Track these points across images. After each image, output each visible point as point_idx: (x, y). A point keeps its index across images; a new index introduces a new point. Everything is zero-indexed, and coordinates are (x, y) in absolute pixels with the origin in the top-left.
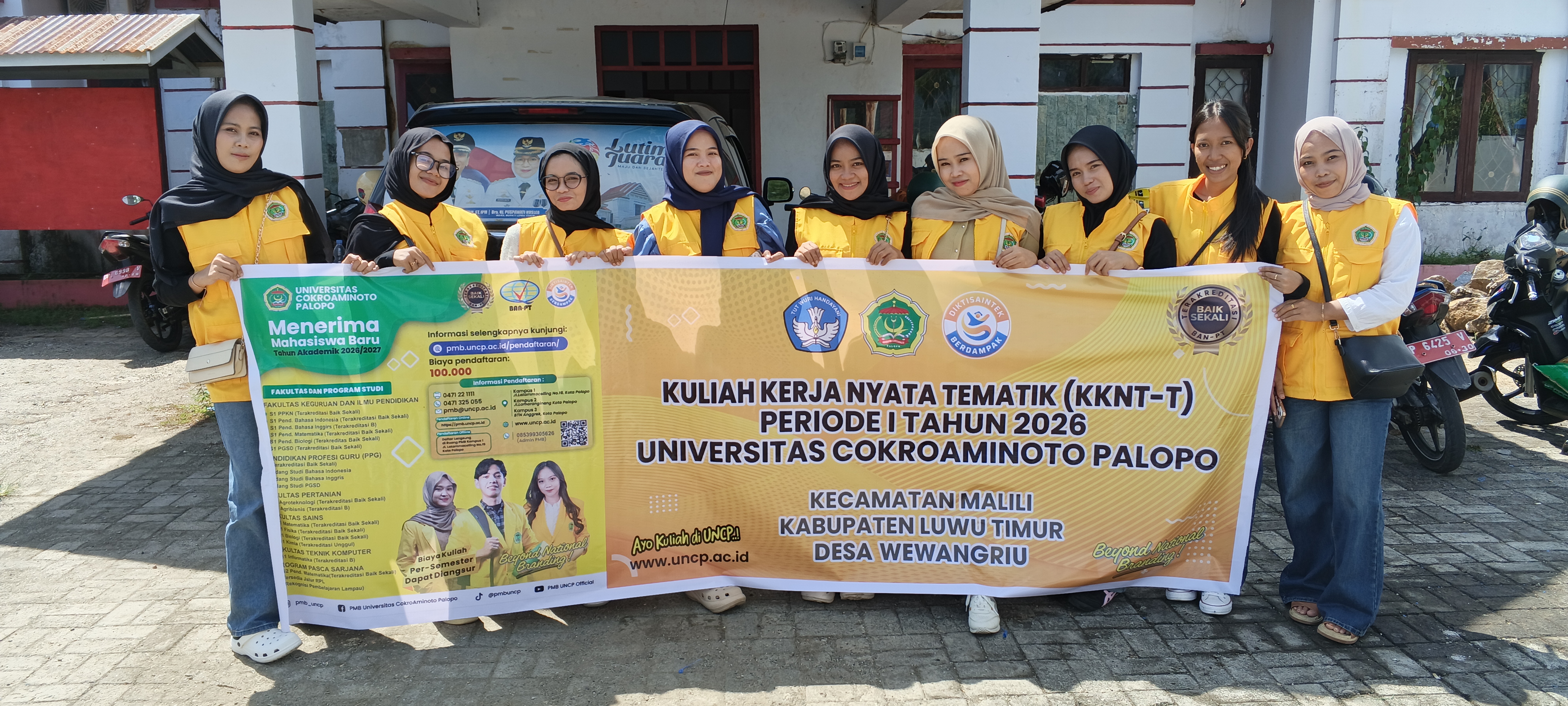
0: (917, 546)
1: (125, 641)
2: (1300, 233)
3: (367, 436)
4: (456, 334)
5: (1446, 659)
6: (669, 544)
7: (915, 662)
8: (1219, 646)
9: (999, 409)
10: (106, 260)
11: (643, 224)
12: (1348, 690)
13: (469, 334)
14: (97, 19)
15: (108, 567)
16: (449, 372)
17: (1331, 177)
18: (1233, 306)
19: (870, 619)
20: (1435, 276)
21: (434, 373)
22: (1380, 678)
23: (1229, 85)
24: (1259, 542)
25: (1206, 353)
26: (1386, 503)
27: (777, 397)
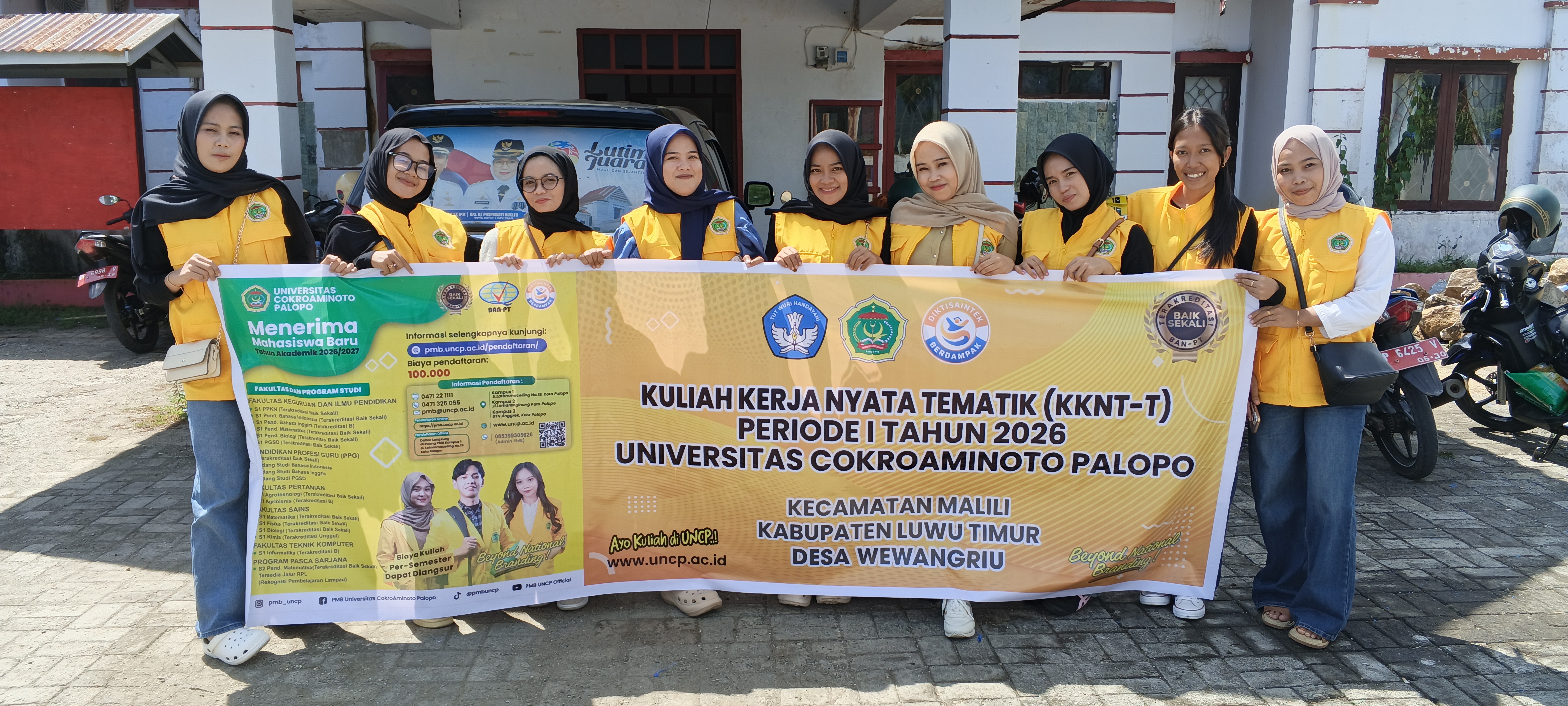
0: (894, 550)
1: (97, 644)
2: (1276, 240)
3: (345, 437)
4: (434, 336)
5: (1415, 663)
6: (647, 544)
7: (890, 665)
8: (1192, 650)
9: (979, 419)
10: (82, 260)
11: (624, 228)
12: (1318, 694)
13: (448, 335)
14: (74, 18)
15: (81, 570)
16: (428, 373)
17: (1308, 185)
18: (1210, 312)
19: (846, 623)
20: (1410, 284)
21: (412, 374)
22: (1349, 682)
23: (1208, 93)
24: (1233, 547)
25: (1184, 361)
26: (1359, 509)
27: (755, 404)
